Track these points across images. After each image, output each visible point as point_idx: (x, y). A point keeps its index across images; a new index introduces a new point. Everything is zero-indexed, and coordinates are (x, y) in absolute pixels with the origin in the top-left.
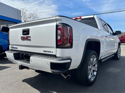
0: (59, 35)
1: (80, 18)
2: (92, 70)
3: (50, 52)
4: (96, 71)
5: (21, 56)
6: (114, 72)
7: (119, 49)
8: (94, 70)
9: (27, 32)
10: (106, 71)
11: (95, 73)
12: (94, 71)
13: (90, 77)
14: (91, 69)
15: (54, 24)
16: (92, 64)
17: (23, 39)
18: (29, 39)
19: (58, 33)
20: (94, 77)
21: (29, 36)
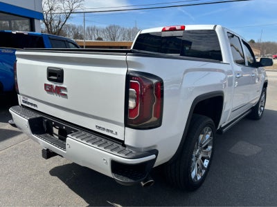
0: (133, 98)
1: (183, 28)
2: (200, 158)
3: (112, 132)
4: (208, 159)
5: (45, 126)
6: (246, 155)
7: (263, 96)
8: (205, 156)
9: (59, 76)
10: (230, 151)
11: (206, 163)
12: (203, 159)
13: (194, 173)
14: (197, 156)
15: (123, 72)
16: (201, 145)
17: (49, 89)
18: (63, 92)
19: (130, 94)
20: (204, 171)
21: (63, 86)
